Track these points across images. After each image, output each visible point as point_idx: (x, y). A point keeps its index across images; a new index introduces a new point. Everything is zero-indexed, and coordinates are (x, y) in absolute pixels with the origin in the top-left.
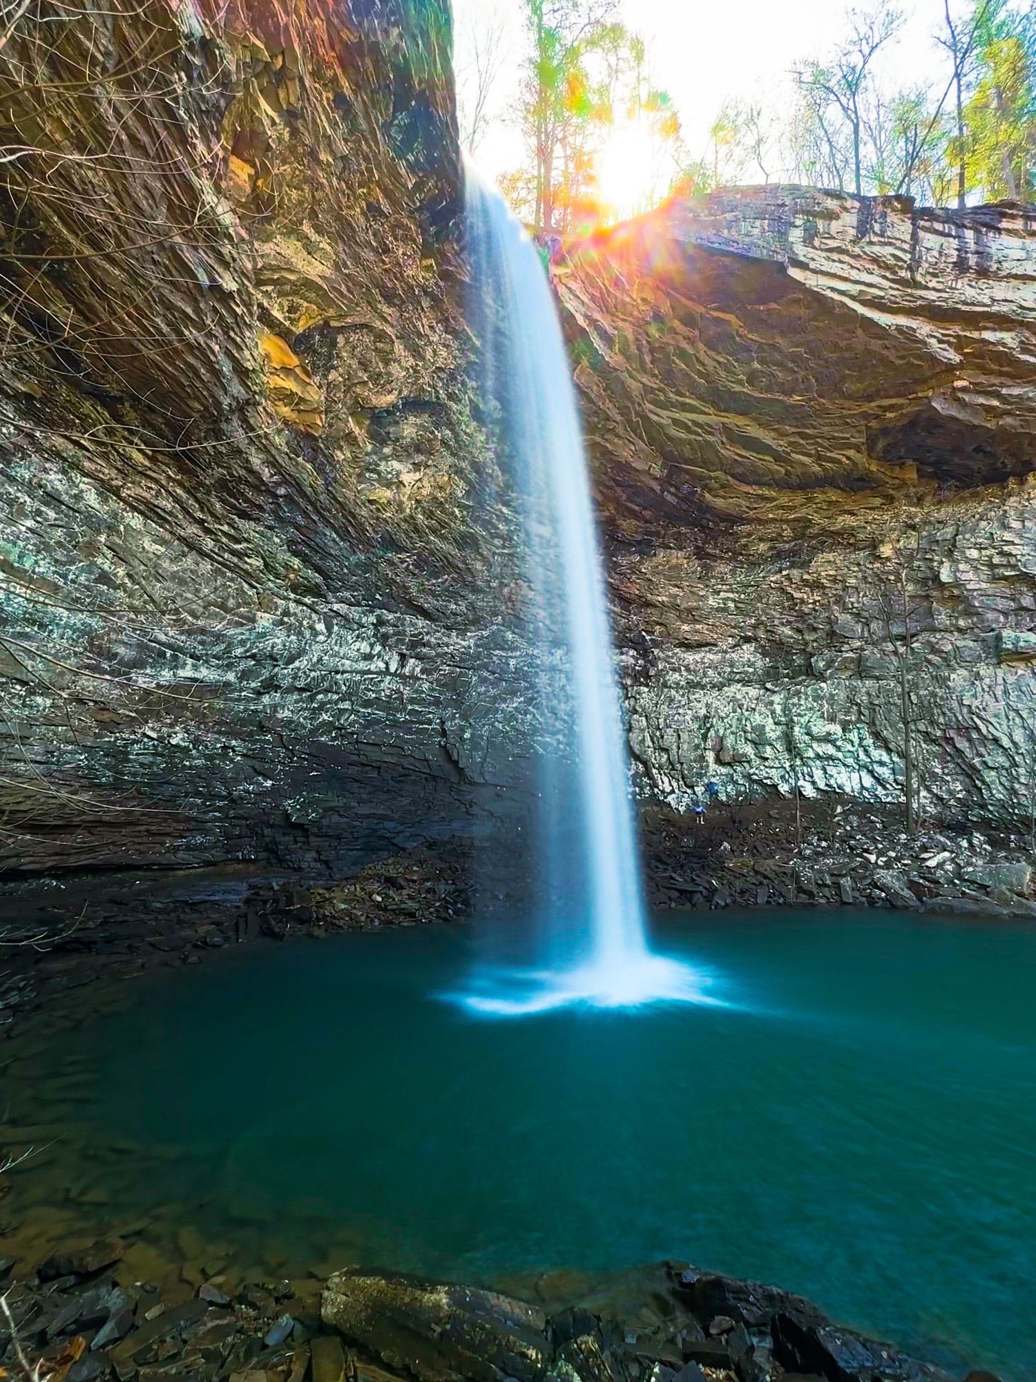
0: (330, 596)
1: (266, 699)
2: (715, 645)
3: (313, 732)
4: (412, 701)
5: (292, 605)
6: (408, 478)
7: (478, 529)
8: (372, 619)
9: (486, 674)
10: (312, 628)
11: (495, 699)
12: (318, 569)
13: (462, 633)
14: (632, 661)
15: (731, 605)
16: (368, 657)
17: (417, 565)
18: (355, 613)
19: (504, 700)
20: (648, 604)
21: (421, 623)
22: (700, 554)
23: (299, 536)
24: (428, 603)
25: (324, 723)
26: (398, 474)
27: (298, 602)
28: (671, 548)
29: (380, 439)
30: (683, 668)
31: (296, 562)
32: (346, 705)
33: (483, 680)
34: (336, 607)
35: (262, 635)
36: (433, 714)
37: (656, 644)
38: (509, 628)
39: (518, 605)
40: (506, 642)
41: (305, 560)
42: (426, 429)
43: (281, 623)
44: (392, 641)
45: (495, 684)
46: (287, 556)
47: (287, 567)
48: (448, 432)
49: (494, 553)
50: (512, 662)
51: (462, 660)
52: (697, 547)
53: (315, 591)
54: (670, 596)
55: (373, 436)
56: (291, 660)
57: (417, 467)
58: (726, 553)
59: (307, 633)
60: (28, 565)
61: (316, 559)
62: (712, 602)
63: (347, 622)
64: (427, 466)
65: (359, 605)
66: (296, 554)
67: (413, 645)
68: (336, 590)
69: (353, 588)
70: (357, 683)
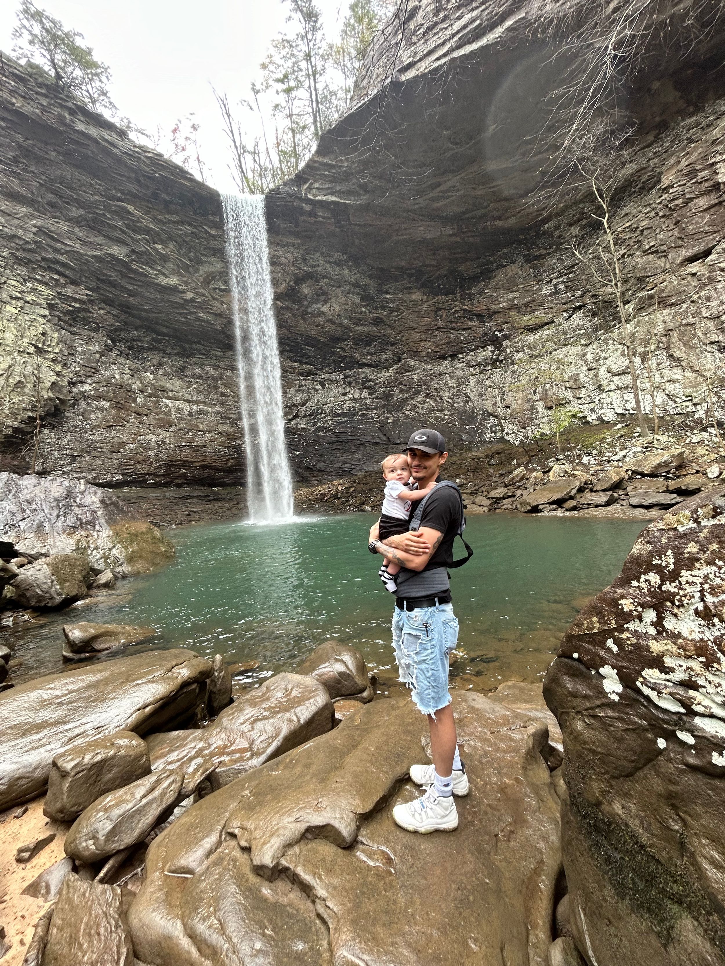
0: (319, 373)
1: (293, 422)
2: (553, 322)
3: (314, 431)
4: (361, 410)
5: (303, 382)
6: (324, 309)
7: (381, 313)
8: (342, 376)
9: (403, 387)
10: (314, 389)
11: (406, 399)
12: (308, 364)
13: (387, 368)
14: (490, 354)
15: (562, 287)
16: (344, 394)
17: (356, 344)
18: (333, 377)
19: (413, 398)
20: (495, 313)
21: (368, 370)
22: (529, 259)
23: (291, 354)
24: (368, 359)
25: (319, 427)
26: (319, 308)
27: (305, 380)
28: (505, 266)
29: (299, 301)
30: (525, 348)
31: (296, 365)
32: (329, 418)
33: (402, 391)
34: (323, 376)
35: (291, 398)
36: (375, 414)
37: (506, 337)
38: (411, 358)
39: (412, 344)
40: (410, 367)
41: (301, 363)
42: (313, 285)
43: (299, 390)
44: (353, 384)
45: (407, 392)
46: (291, 364)
47: (293, 368)
48: (325, 280)
49: (395, 321)
50: (415, 377)
51: (389, 383)
52: (524, 256)
53: (310, 373)
54: (508, 300)
55: (294, 302)
56: (304, 405)
57: (326, 302)
58: (550, 248)
59: (313, 391)
60: (195, 398)
61: (304, 360)
62: (545, 291)
63: (332, 382)
64: (330, 299)
65: (334, 372)
66: (295, 361)
67: (364, 383)
68: (321, 369)
69: (328, 366)
70: (332, 407)
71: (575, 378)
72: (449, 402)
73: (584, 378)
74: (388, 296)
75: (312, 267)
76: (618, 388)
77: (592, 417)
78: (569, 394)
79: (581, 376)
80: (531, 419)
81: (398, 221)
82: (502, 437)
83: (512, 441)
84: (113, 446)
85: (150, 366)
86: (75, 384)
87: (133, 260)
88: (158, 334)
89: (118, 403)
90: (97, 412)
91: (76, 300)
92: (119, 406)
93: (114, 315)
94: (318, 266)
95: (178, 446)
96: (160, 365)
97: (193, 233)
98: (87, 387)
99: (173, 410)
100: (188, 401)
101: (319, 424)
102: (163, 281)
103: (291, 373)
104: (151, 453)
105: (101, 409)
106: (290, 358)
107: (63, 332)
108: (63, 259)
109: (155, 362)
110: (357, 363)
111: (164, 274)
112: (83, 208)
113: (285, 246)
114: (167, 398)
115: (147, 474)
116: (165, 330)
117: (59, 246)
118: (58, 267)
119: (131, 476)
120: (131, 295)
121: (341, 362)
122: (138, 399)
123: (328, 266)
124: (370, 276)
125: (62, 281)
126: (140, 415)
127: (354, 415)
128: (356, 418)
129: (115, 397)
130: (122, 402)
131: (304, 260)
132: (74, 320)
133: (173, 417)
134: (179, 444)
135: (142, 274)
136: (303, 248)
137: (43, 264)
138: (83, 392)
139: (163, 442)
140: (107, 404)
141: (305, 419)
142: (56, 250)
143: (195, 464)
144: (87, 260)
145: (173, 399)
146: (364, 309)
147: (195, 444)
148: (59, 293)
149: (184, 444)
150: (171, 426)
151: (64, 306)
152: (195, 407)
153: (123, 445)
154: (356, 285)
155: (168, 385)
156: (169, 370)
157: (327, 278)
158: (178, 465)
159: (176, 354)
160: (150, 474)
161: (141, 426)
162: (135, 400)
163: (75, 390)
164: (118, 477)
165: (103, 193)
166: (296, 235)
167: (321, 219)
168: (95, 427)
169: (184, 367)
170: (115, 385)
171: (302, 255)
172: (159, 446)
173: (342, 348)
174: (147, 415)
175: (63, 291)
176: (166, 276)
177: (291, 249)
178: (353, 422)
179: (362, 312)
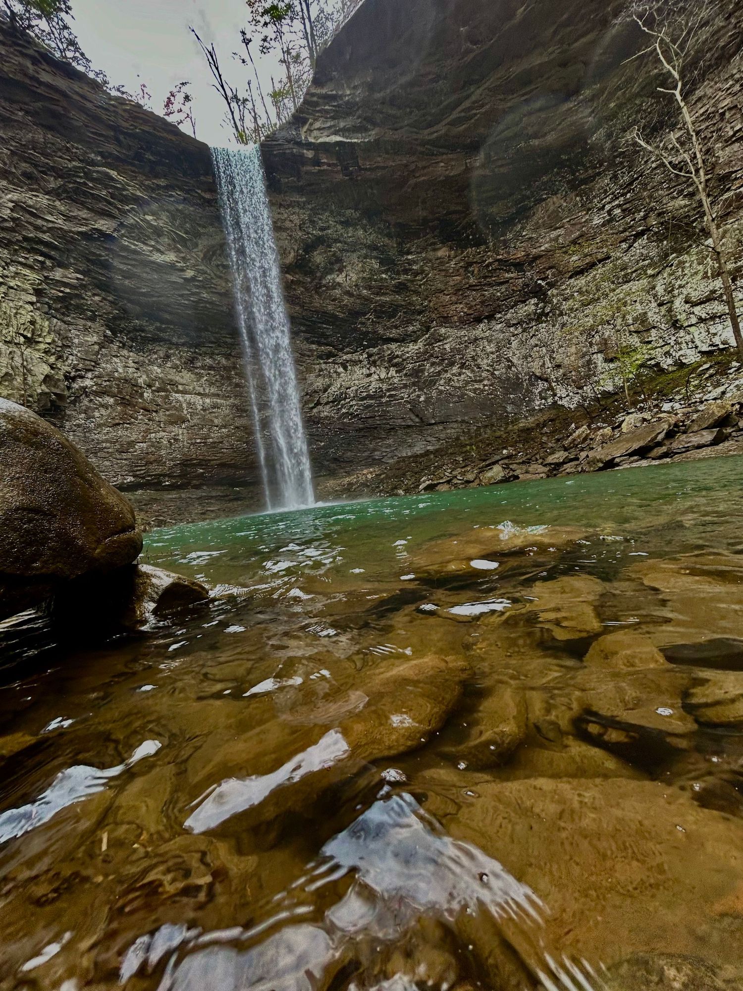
0: (340, 354)
1: (315, 410)
2: (609, 258)
3: (339, 419)
4: (389, 390)
5: (323, 366)
6: (340, 279)
7: (403, 277)
8: (365, 356)
9: (434, 360)
10: (336, 372)
11: (439, 373)
12: (327, 345)
13: (415, 341)
14: (533, 307)
15: (617, 211)
16: (369, 375)
17: (378, 317)
18: (355, 357)
19: (446, 371)
20: (537, 258)
21: (393, 346)
22: (574, 186)
23: (309, 335)
24: (393, 333)
25: (344, 414)
26: (334, 279)
27: (324, 363)
28: (545, 199)
29: (310, 273)
30: (576, 294)
31: (314, 347)
32: (354, 402)
33: (433, 364)
34: (345, 357)
35: (312, 384)
36: (404, 394)
37: (551, 285)
38: (441, 326)
39: (441, 309)
40: (441, 336)
41: (319, 344)
42: (325, 252)
43: (320, 375)
44: (378, 363)
45: (439, 364)
46: (307, 346)
47: (311, 350)
48: (338, 245)
49: (420, 286)
50: (447, 347)
51: (418, 358)
52: (569, 182)
53: (330, 355)
54: (551, 240)
55: (306, 274)
56: (325, 390)
57: (340, 271)
58: (601, 165)
59: (334, 375)
60: (207, 391)
61: (323, 340)
62: (597, 221)
63: (355, 363)
64: (345, 267)
65: (356, 351)
66: (313, 343)
67: (390, 360)
68: (342, 350)
69: (348, 345)
70: (357, 390)
71: (642, 319)
72: (488, 371)
73: (654, 315)
74: (410, 257)
75: (322, 229)
76: (701, 320)
77: (667, 363)
78: (635, 340)
79: (650, 314)
80: (588, 376)
81: (413, 158)
82: (555, 403)
83: (566, 405)
84: (122, 445)
85: (156, 359)
86: (74, 379)
87: (123, 235)
88: (162, 322)
89: (123, 399)
90: (101, 409)
91: (66, 285)
92: (125, 402)
93: (110, 302)
94: (328, 228)
95: (192, 444)
96: (167, 357)
97: (185, 199)
98: (88, 383)
99: (184, 405)
100: (199, 394)
101: (344, 411)
102: (158, 258)
103: (309, 356)
104: (163, 452)
105: (105, 406)
106: (307, 339)
107: (55, 320)
108: (46, 237)
109: (161, 354)
110: (381, 338)
111: (159, 251)
112: (62, 177)
113: (289, 206)
114: (178, 392)
115: (161, 475)
116: (167, 316)
117: (39, 222)
118: (42, 248)
119: (143, 478)
120: (125, 277)
121: (363, 340)
122: (145, 395)
123: (339, 227)
124: (389, 236)
125: (48, 263)
126: (149, 411)
127: (382, 397)
128: (384, 400)
129: (120, 392)
130: (128, 397)
131: (312, 222)
132: (67, 308)
133: (185, 412)
134: (193, 441)
135: (135, 252)
136: (310, 207)
137: (25, 244)
138: (85, 388)
139: (176, 440)
140: (111, 401)
141: (328, 407)
142: (38, 228)
143: (212, 463)
144: (72, 237)
145: (184, 392)
146: (384, 276)
147: (211, 440)
148: (46, 278)
149: (198, 441)
150: (184, 422)
151: (53, 291)
152: (208, 401)
153: (132, 444)
154: (373, 247)
155: (178, 378)
156: (178, 362)
157: (340, 242)
158: (194, 465)
159: (183, 345)
160: (164, 475)
161: (151, 423)
162: (142, 395)
163: (75, 386)
164: (130, 479)
165: (81, 158)
166: (300, 190)
167: (325, 167)
168: (100, 426)
169: (193, 358)
170: (119, 379)
171: (310, 215)
172: (171, 444)
173: (364, 323)
174: (156, 412)
175: (51, 275)
176: (162, 253)
177: (297, 210)
178: (381, 404)
179: (382, 279)
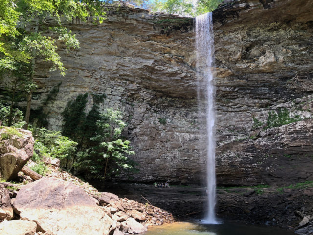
0: (275, 103)
3: (273, 147)
5: (263, 112)
8: (293, 104)
12: (266, 99)
18: (286, 105)
23: (252, 95)
25: (277, 143)
27: (264, 110)
31: (256, 101)
34: (278, 106)
41: (260, 99)
46: (252, 101)
47: (254, 103)
53: (267, 105)
60: (193, 130)
61: (262, 97)
65: (286, 101)
66: (256, 99)
68: (276, 101)
69: (281, 98)
70: (286, 128)
75: (256, 37)
84: (149, 160)
85: (169, 115)
86: (132, 129)
87: (155, 65)
88: (172, 98)
89: (152, 137)
90: (142, 142)
91: (132, 90)
92: (153, 139)
94: (260, 35)
95: (182, 160)
96: (174, 114)
98: (138, 130)
99: (180, 138)
100: (188, 132)
101: (277, 141)
103: (253, 107)
104: (168, 164)
105: (143, 141)
106: (251, 97)
107: (128, 105)
108: (127, 73)
109: (172, 113)
110: (305, 92)
113: (234, 31)
114: (177, 132)
115: (166, 176)
116: (175, 95)
117: (126, 68)
118: (126, 77)
119: (157, 177)
121: (291, 93)
122: (162, 134)
123: (267, 33)
124: (303, 29)
125: (128, 83)
126: (163, 142)
127: (306, 132)
128: (308, 134)
129: (150, 134)
130: (154, 136)
131: (249, 35)
132: (133, 99)
133: (180, 142)
134: (183, 158)
136: (246, 28)
137: (120, 78)
138: (136, 133)
139: (175, 157)
140: (147, 138)
141: (266, 138)
142: (124, 70)
143: (193, 171)
145: (180, 132)
146: (304, 52)
147: (193, 158)
148: (126, 89)
149: (186, 158)
150: (179, 147)
151: (128, 93)
152: (192, 136)
153: (153, 159)
154: (293, 38)
155: (178, 124)
156: (179, 116)
157: (268, 40)
158: (183, 171)
159: (182, 107)
160: (168, 177)
161: (163, 148)
162: (160, 134)
163: (133, 132)
164: (151, 178)
166: (240, 22)
167: (253, 8)
168: (141, 150)
170: (151, 127)
171: (247, 33)
172: (172, 160)
173: (291, 83)
174: (166, 142)
175: (128, 87)
179: (302, 55)
